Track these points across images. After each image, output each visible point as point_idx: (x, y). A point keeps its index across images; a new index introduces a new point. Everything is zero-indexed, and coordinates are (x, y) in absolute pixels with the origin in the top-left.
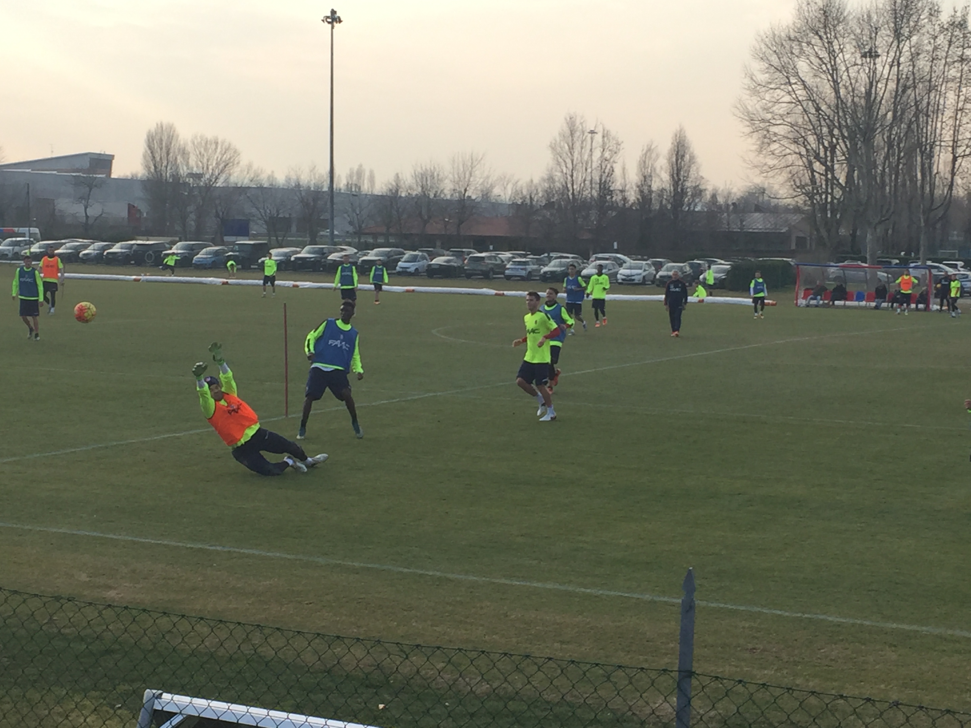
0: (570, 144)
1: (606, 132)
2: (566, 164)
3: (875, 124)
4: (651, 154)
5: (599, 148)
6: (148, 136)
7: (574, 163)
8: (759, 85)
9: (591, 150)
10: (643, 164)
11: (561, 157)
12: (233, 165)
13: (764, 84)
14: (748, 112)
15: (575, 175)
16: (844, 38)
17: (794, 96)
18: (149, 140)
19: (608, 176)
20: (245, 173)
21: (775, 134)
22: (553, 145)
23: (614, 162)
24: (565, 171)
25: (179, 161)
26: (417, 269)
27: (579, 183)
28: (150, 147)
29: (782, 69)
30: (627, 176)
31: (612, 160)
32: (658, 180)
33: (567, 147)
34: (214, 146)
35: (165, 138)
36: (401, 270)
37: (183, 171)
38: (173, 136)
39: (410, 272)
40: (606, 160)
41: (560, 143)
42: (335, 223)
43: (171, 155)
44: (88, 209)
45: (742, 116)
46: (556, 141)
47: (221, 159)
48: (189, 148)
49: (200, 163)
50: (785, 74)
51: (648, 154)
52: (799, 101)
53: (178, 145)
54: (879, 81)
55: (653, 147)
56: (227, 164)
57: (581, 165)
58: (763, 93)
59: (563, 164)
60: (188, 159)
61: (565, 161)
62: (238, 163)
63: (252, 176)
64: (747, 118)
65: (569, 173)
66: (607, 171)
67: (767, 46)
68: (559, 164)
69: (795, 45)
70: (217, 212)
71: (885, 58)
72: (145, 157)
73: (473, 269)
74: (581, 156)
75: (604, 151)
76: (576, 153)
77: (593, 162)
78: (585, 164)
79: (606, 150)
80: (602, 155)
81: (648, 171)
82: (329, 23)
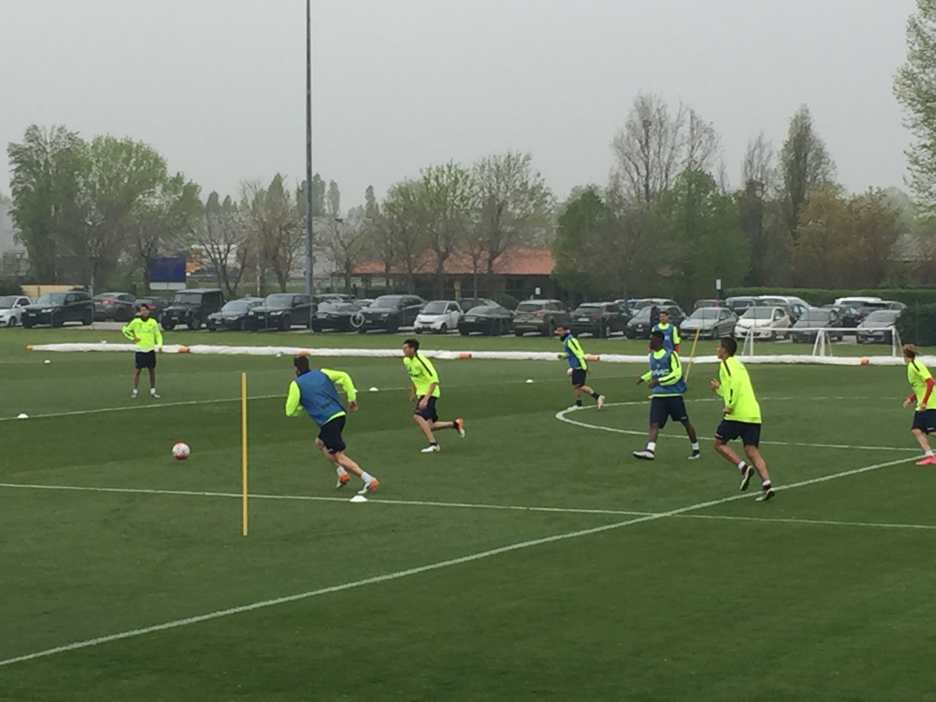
0: (644, 141)
1: (695, 122)
2: (637, 169)
4: (761, 152)
5: (686, 145)
7: (650, 167)
9: (673, 148)
10: (750, 166)
11: (630, 159)
15: (650, 184)
22: (620, 145)
23: (707, 164)
24: (636, 179)
26: (444, 325)
30: (726, 184)
31: (704, 162)
32: (770, 189)
33: (639, 145)
34: (125, 154)
36: (421, 326)
39: (434, 329)
40: (696, 163)
41: (628, 138)
46: (623, 135)
47: (136, 173)
48: (91, 157)
51: (757, 152)
55: (763, 142)
56: (146, 179)
57: (659, 169)
59: (633, 168)
61: (636, 166)
65: (642, 181)
68: (626, 169)
70: (140, 248)
73: (526, 323)
74: (658, 157)
75: (693, 148)
76: (651, 153)
77: (676, 165)
78: (664, 168)
79: (695, 148)
80: (691, 156)
81: (756, 176)
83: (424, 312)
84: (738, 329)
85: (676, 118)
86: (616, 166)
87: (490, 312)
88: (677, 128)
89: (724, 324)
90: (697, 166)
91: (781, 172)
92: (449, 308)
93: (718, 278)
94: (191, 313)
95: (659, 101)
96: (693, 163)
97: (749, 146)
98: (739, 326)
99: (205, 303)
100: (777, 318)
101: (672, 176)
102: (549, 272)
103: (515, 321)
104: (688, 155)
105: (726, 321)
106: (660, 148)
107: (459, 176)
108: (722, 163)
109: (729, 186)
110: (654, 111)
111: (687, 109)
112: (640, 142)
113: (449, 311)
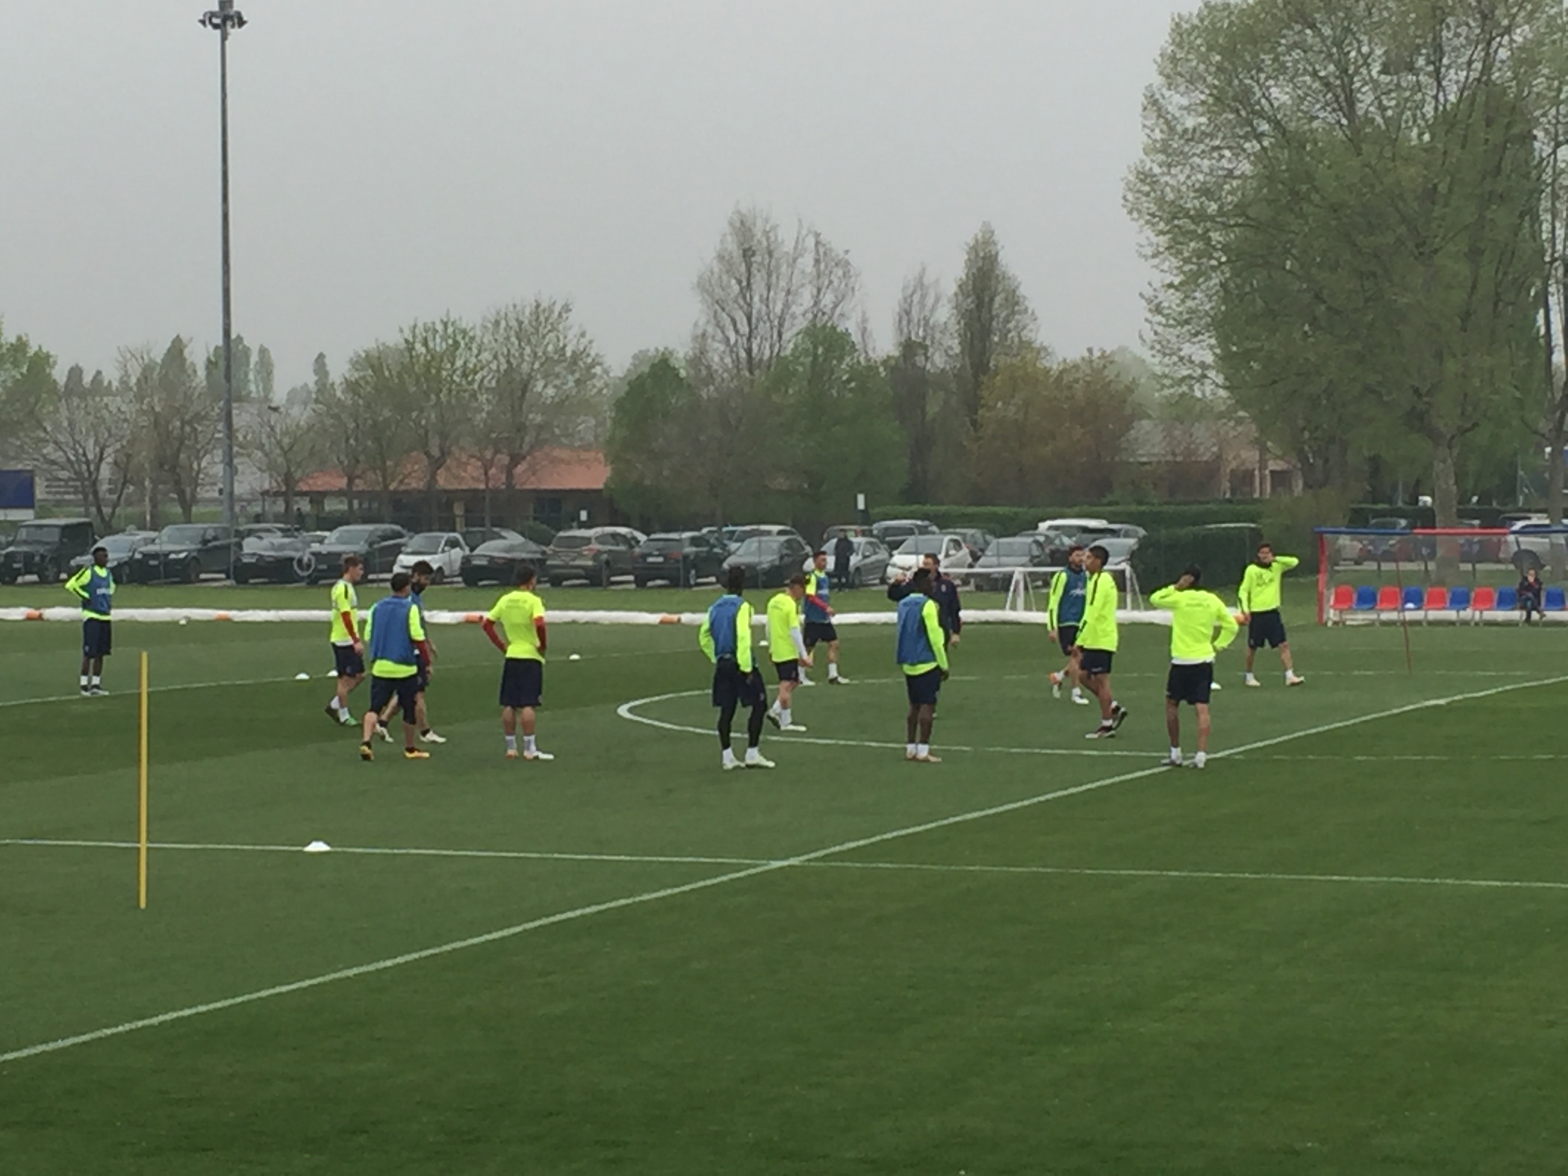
0: (744, 281)
1: (821, 251)
2: (734, 323)
4: (923, 297)
5: (809, 287)
7: (754, 321)
9: (788, 292)
10: (907, 319)
11: (723, 309)
14: (1166, 202)
15: (755, 347)
22: (707, 286)
23: (842, 315)
24: (732, 341)
29: (1237, 104)
30: (870, 346)
31: (837, 313)
32: (938, 355)
33: (736, 288)
40: (824, 314)
41: (720, 277)
45: (1154, 211)
46: (712, 273)
50: (1245, 115)
51: (917, 297)
55: (926, 281)
57: (768, 324)
58: (1197, 159)
59: (727, 322)
61: (733, 319)
64: (1161, 214)
65: (742, 344)
68: (718, 325)
73: (566, 566)
74: (767, 306)
75: (819, 290)
76: (756, 299)
77: (794, 317)
78: (776, 323)
79: (823, 290)
80: (816, 304)
81: (917, 334)
82: (216, 26)
83: (409, 550)
84: (890, 570)
85: (793, 244)
86: (703, 320)
87: (509, 550)
88: (795, 260)
89: (872, 563)
90: (826, 317)
91: (953, 327)
92: (446, 545)
93: (861, 492)
94: (43, 557)
95: (767, 221)
96: (820, 314)
97: (904, 288)
98: (894, 565)
99: (65, 540)
100: (952, 552)
101: (786, 336)
102: (601, 486)
103: (549, 562)
104: (812, 303)
105: (873, 558)
106: (769, 291)
107: (459, 338)
108: (864, 313)
109: (874, 349)
110: (759, 235)
111: (809, 232)
112: (739, 282)
113: (446, 548)
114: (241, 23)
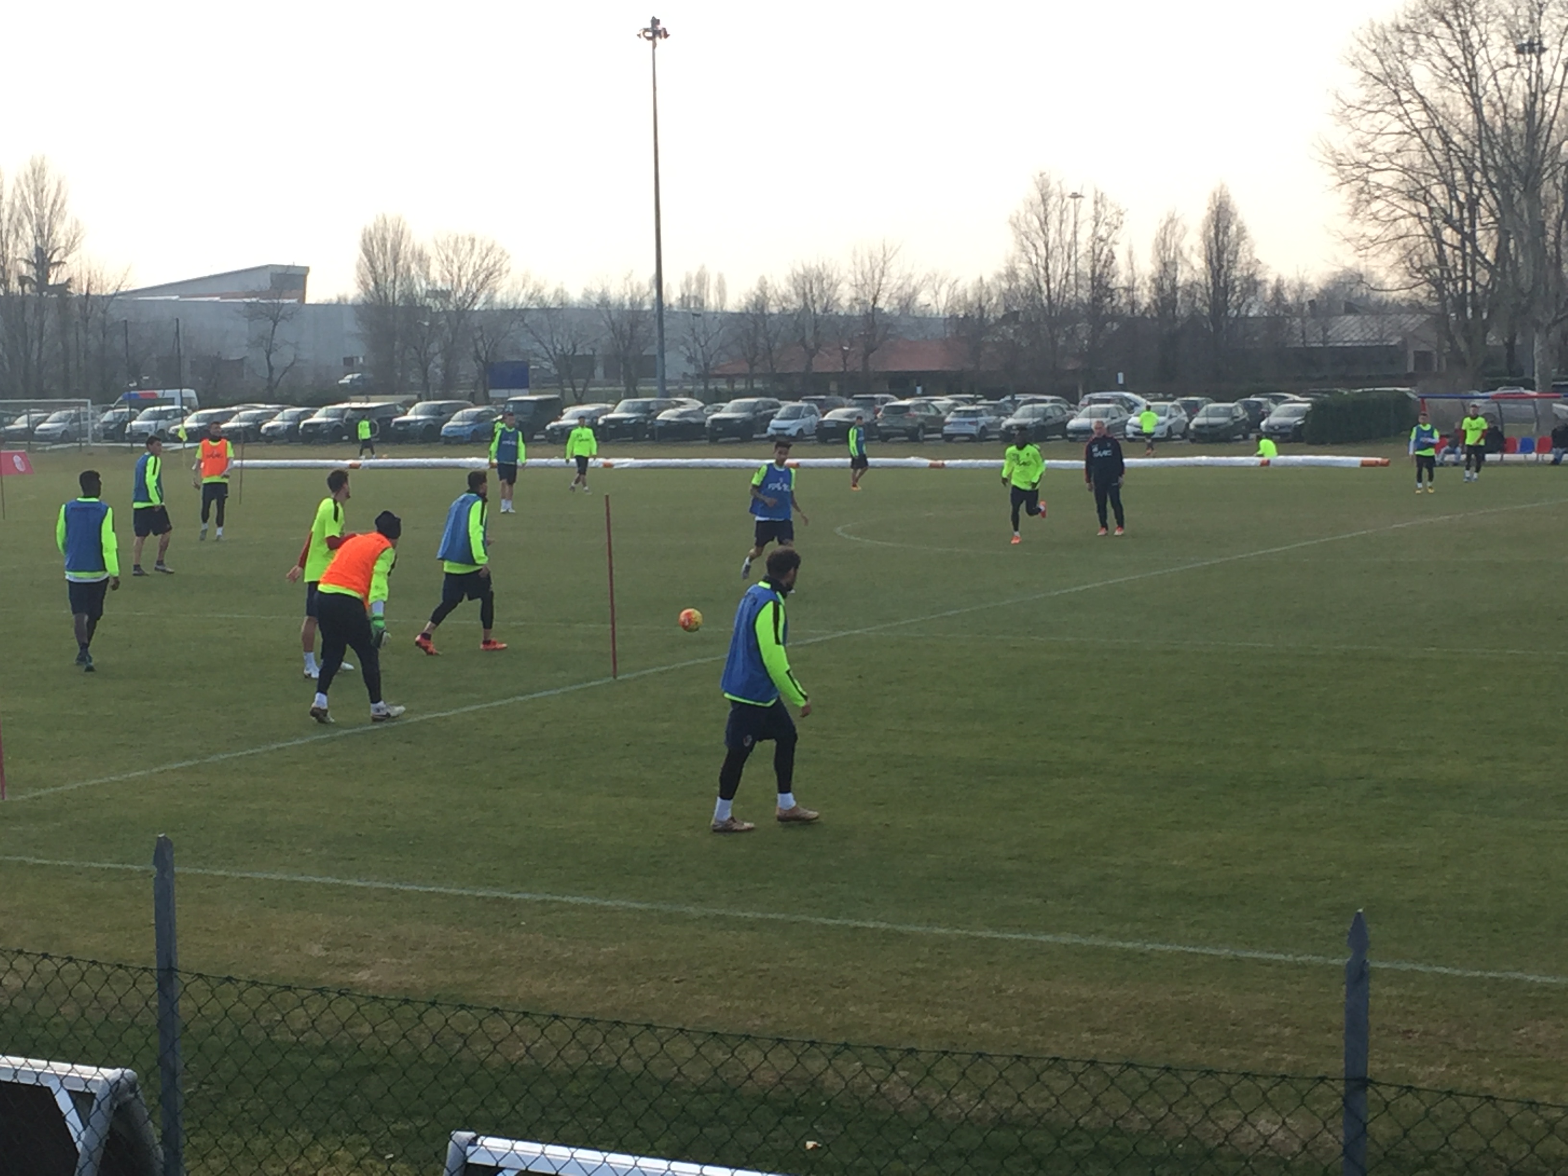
0: (1042, 217)
1: (1099, 195)
2: (1036, 249)
3: (1542, 162)
4: (1174, 227)
5: (1089, 222)
6: (364, 236)
7: (1050, 247)
8: (1349, 107)
9: (1076, 225)
10: (1162, 244)
11: (1027, 238)
12: (500, 275)
13: (1357, 105)
14: (1333, 152)
15: (1051, 266)
16: (1487, 23)
17: (1408, 122)
18: (364, 241)
19: (1104, 266)
20: (520, 286)
21: (1379, 186)
22: (1015, 220)
23: (1114, 242)
24: (1034, 262)
25: (413, 272)
26: (801, 430)
27: (1058, 278)
28: (367, 252)
29: (1387, 79)
30: (1135, 264)
31: (1110, 240)
32: (1186, 269)
33: (1036, 224)
34: (468, 246)
35: (390, 236)
37: (421, 287)
38: (402, 233)
40: (1101, 240)
41: (1025, 216)
42: (666, 362)
43: (401, 263)
44: (271, 356)
45: (1324, 159)
46: (1018, 213)
47: (480, 266)
48: (430, 251)
49: (446, 273)
50: (1392, 87)
51: (1170, 226)
52: (1416, 130)
53: (411, 245)
54: (1547, 91)
55: (1176, 217)
56: (491, 274)
57: (1060, 250)
58: (1356, 120)
59: (1031, 249)
60: (428, 267)
61: (1034, 245)
62: (507, 271)
63: (531, 291)
64: (1332, 162)
65: (1041, 263)
66: (1103, 257)
67: (1361, 42)
68: (1024, 250)
69: (1407, 39)
70: (477, 351)
71: (1555, 53)
72: (358, 267)
73: (891, 427)
74: (1060, 235)
75: (1097, 225)
76: (1052, 231)
77: (1079, 244)
78: (1066, 248)
79: (1100, 223)
80: (1095, 233)
81: (1170, 255)
82: (649, 38)
84: (1128, 428)
91: (1199, 250)
96: (1098, 241)
97: (1160, 223)
98: (1131, 424)
103: (879, 425)
104: (1092, 233)
106: (1061, 224)
110: (1053, 183)
112: (1039, 219)
114: (666, 36)
